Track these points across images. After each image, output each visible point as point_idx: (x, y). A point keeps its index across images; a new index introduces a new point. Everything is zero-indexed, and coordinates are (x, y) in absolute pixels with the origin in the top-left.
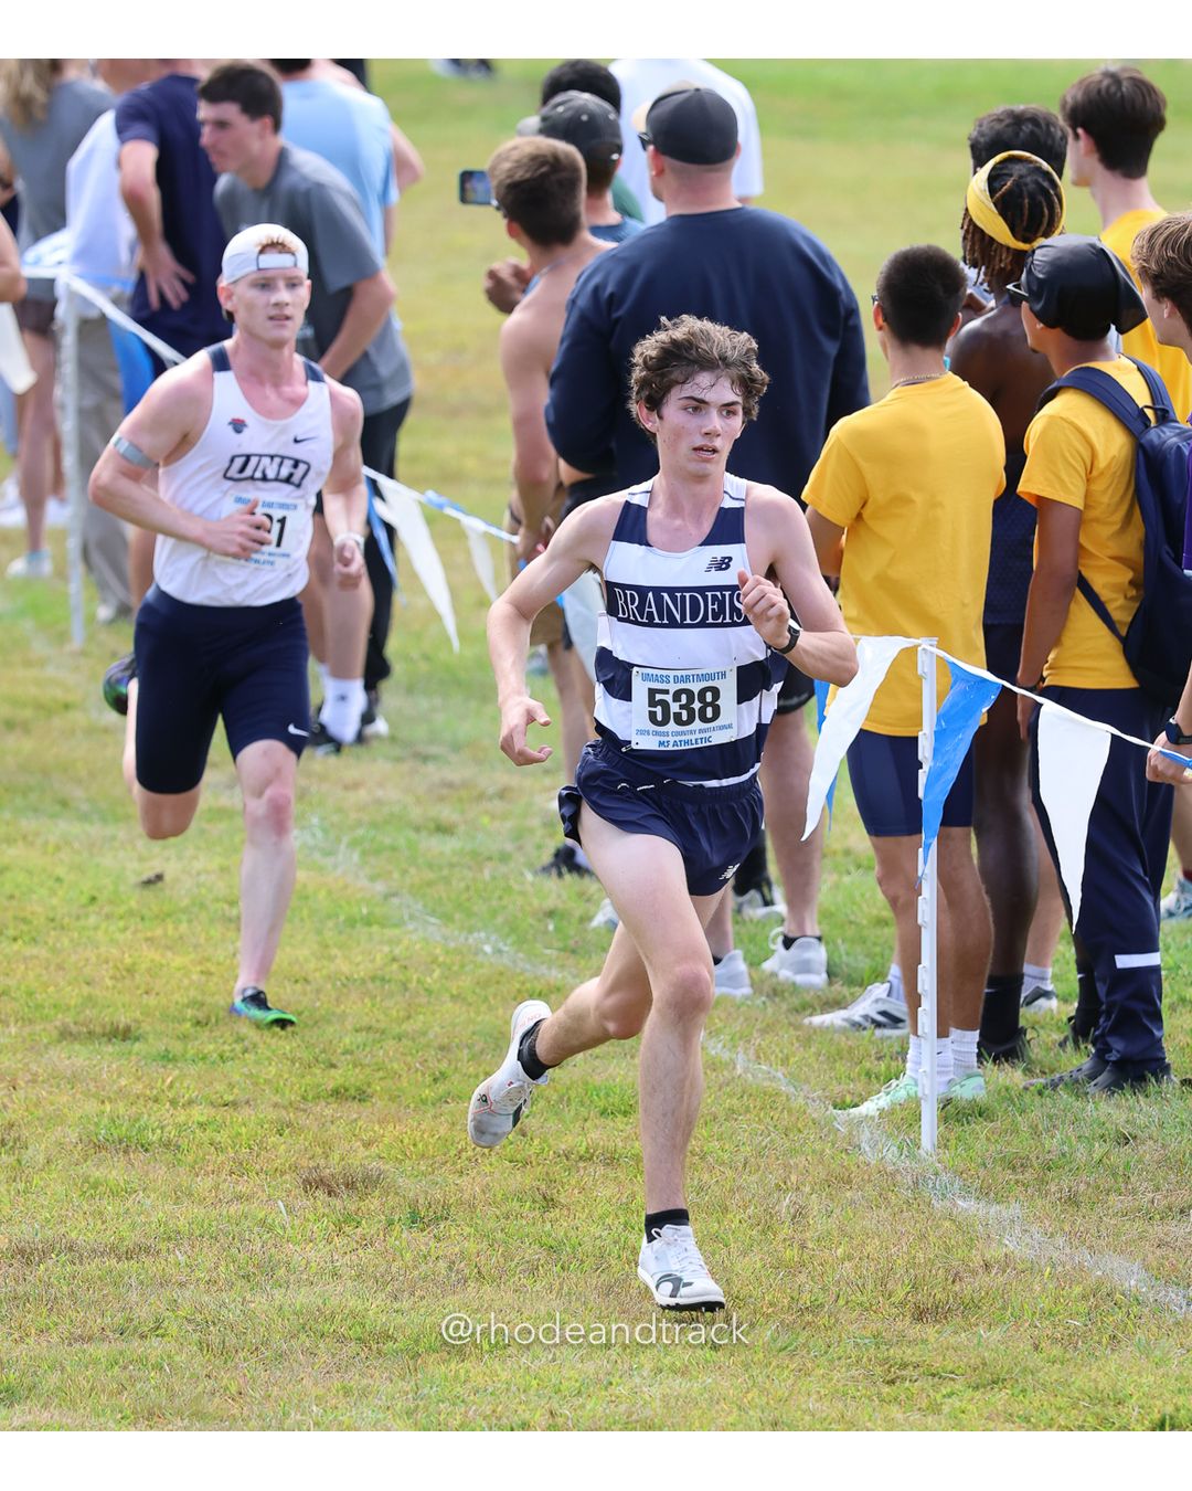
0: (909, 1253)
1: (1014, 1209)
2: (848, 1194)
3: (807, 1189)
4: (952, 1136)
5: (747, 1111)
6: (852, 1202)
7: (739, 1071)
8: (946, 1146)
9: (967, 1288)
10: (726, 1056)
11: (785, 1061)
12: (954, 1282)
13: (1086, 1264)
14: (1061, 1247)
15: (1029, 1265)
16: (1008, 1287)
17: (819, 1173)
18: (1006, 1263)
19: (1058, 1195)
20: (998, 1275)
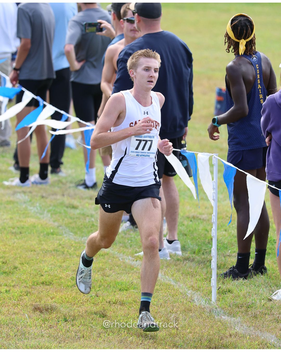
0: (208, 331)
1: (238, 319)
2: (191, 314)
3: (179, 313)
4: (221, 298)
5: (162, 289)
6: (192, 316)
8: (219, 301)
9: (224, 342)
11: (173, 275)
12: (221, 340)
13: (259, 335)
14: (252, 330)
15: (243, 335)
16: (237, 341)
17: (182, 308)
18: (236, 335)
19: (251, 315)
20: (234, 338)
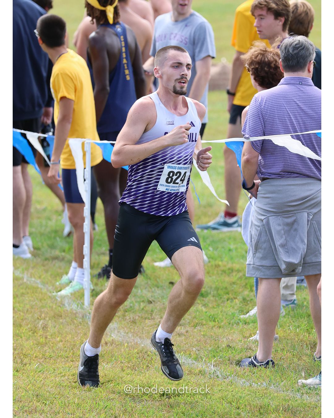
0: (81, 339)
1: (114, 325)
2: (61, 320)
3: (47, 319)
5: (28, 293)
6: (62, 323)
7: (25, 280)
10: (21, 276)
11: (40, 277)
13: (138, 342)
14: (130, 337)
15: (120, 343)
16: (113, 350)
17: (52, 314)
18: (113, 342)
19: (129, 320)
20: (110, 346)
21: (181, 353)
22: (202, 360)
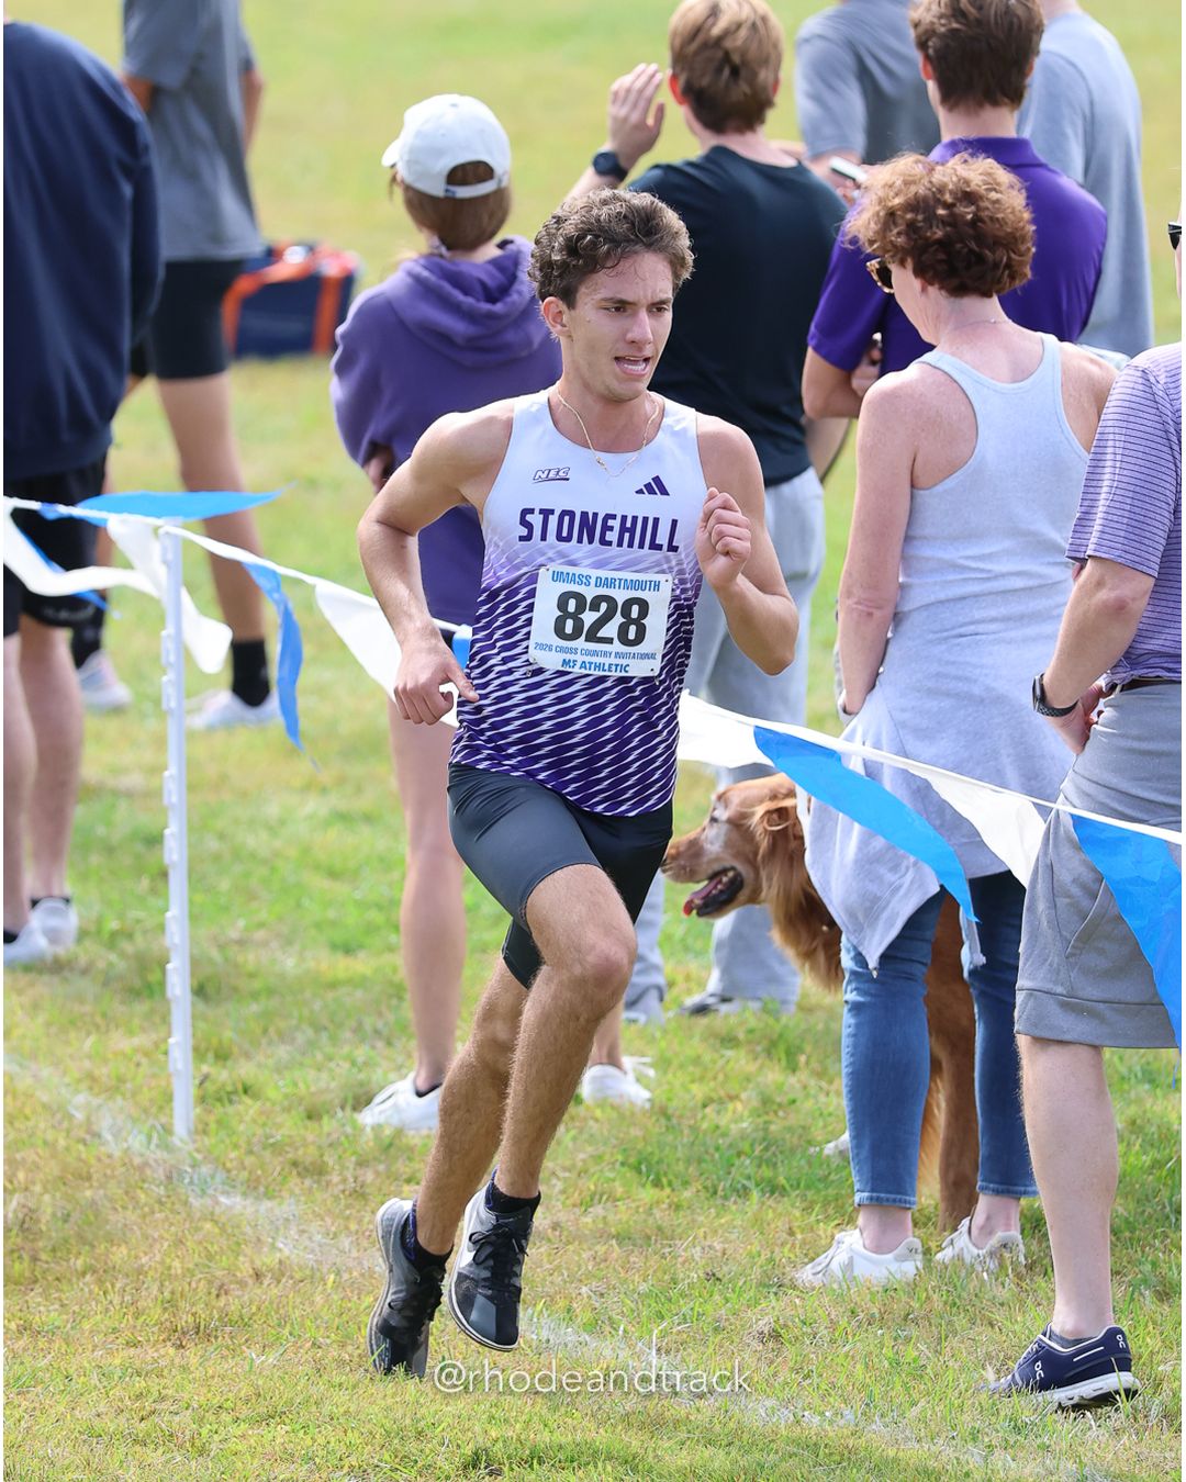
0: (162, 1262)
1: (285, 1207)
2: (88, 1193)
3: (38, 1188)
4: (212, 1119)
8: (205, 1132)
9: (233, 1304)
12: (218, 1296)
13: (377, 1269)
14: (347, 1250)
15: (308, 1272)
16: (284, 1300)
17: (53, 1169)
18: (281, 1271)
19: (341, 1187)
20: (272, 1286)
21: (535, 1305)
22: (615, 1329)
